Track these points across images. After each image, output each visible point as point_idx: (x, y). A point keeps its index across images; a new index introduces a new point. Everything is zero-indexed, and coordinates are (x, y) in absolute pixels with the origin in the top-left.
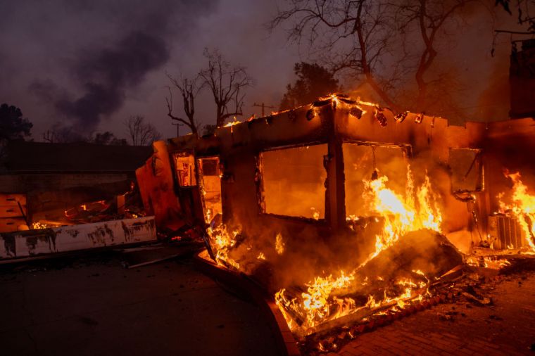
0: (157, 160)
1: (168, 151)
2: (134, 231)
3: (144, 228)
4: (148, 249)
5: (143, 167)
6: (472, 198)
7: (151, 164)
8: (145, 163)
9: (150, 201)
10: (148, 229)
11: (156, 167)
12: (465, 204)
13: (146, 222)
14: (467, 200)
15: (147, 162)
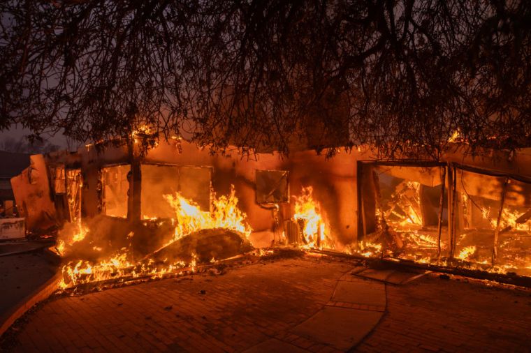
0: (33, 170)
1: (45, 163)
2: (3, 230)
3: (13, 227)
4: (12, 243)
5: (19, 176)
6: (276, 208)
7: (27, 174)
8: (20, 173)
9: (24, 204)
10: (17, 228)
11: (32, 177)
12: (270, 212)
13: (16, 222)
14: (271, 209)
15: (23, 172)
